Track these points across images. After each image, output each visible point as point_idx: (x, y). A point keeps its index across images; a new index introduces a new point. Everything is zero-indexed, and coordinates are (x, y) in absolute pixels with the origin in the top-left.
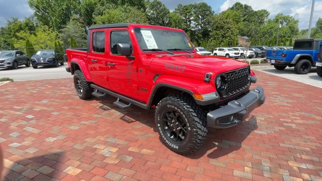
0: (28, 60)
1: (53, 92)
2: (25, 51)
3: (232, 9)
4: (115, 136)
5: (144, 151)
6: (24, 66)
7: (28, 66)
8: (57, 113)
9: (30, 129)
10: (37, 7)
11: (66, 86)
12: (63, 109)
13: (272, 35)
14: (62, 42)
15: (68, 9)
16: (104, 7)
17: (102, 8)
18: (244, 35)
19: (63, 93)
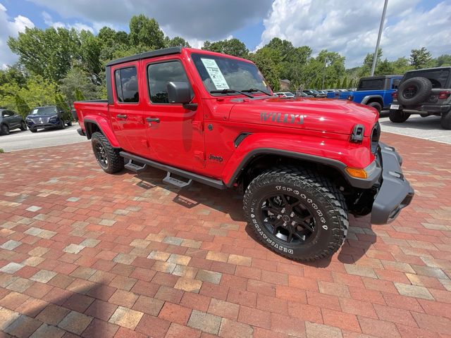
0: (23, 121)
1: (64, 165)
2: (16, 110)
3: (269, 46)
4: (176, 234)
5: (233, 258)
6: (19, 129)
7: (23, 129)
8: (77, 199)
9: (36, 232)
10: (22, 51)
11: (81, 155)
12: (84, 191)
13: (315, 76)
14: (64, 97)
15: (65, 52)
16: (112, 48)
17: (110, 50)
18: (284, 78)
19: (79, 166)
